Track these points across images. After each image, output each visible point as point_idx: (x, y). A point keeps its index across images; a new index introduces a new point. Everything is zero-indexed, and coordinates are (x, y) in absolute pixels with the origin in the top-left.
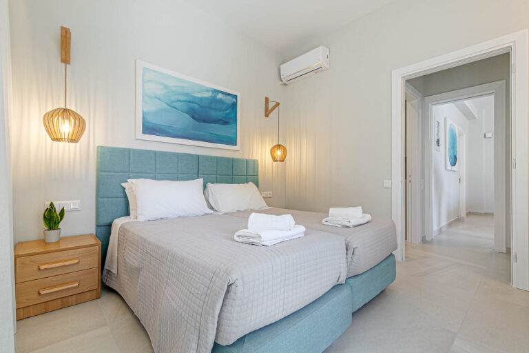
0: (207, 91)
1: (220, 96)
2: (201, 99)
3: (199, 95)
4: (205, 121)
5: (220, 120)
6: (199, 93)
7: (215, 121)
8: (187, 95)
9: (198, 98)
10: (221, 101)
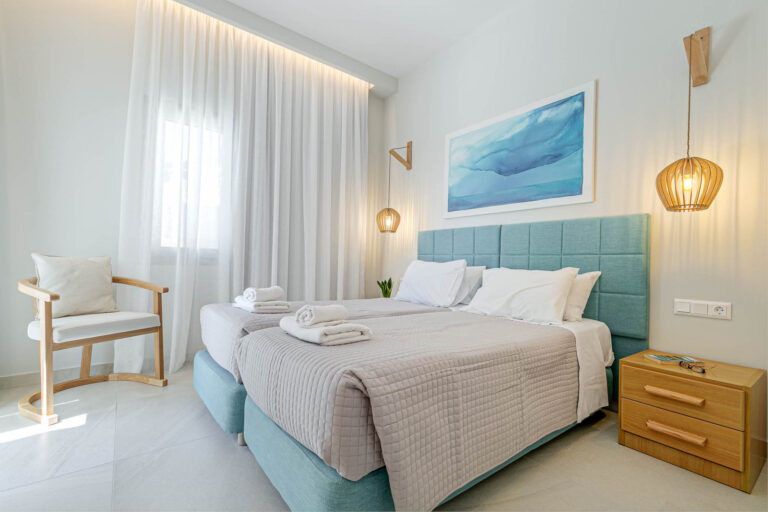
0: (522, 120)
1: (545, 115)
2: (512, 139)
3: (508, 136)
4: (517, 171)
5: (546, 156)
6: (508, 132)
7: (534, 164)
8: (492, 144)
9: (507, 140)
10: (548, 123)
